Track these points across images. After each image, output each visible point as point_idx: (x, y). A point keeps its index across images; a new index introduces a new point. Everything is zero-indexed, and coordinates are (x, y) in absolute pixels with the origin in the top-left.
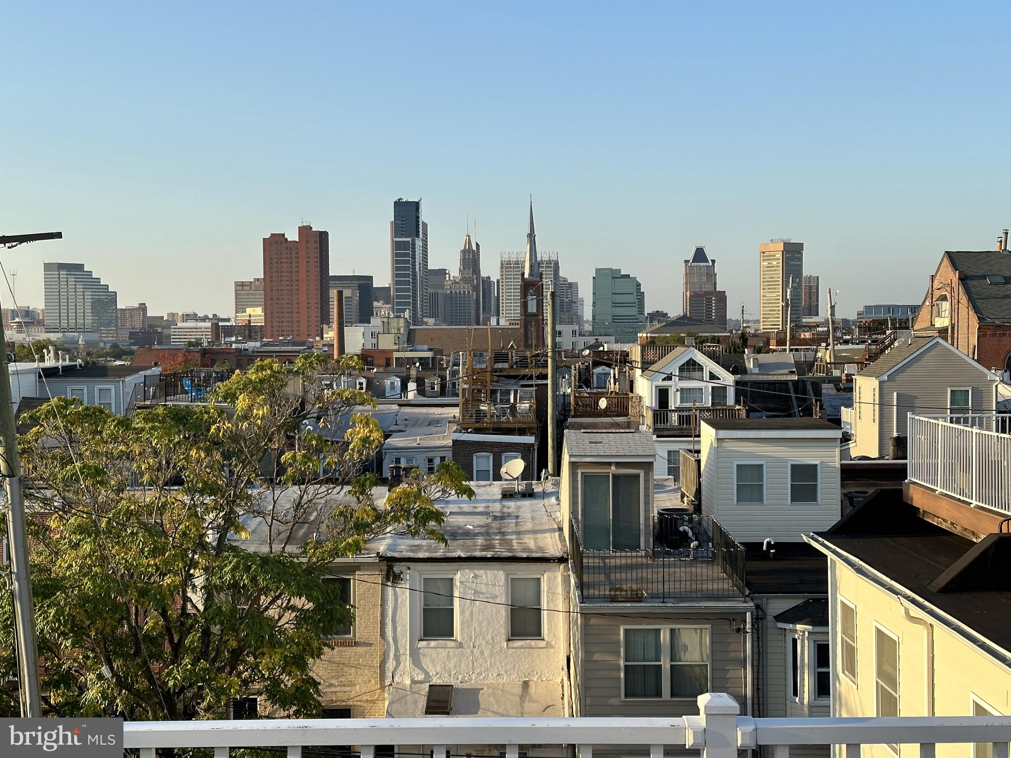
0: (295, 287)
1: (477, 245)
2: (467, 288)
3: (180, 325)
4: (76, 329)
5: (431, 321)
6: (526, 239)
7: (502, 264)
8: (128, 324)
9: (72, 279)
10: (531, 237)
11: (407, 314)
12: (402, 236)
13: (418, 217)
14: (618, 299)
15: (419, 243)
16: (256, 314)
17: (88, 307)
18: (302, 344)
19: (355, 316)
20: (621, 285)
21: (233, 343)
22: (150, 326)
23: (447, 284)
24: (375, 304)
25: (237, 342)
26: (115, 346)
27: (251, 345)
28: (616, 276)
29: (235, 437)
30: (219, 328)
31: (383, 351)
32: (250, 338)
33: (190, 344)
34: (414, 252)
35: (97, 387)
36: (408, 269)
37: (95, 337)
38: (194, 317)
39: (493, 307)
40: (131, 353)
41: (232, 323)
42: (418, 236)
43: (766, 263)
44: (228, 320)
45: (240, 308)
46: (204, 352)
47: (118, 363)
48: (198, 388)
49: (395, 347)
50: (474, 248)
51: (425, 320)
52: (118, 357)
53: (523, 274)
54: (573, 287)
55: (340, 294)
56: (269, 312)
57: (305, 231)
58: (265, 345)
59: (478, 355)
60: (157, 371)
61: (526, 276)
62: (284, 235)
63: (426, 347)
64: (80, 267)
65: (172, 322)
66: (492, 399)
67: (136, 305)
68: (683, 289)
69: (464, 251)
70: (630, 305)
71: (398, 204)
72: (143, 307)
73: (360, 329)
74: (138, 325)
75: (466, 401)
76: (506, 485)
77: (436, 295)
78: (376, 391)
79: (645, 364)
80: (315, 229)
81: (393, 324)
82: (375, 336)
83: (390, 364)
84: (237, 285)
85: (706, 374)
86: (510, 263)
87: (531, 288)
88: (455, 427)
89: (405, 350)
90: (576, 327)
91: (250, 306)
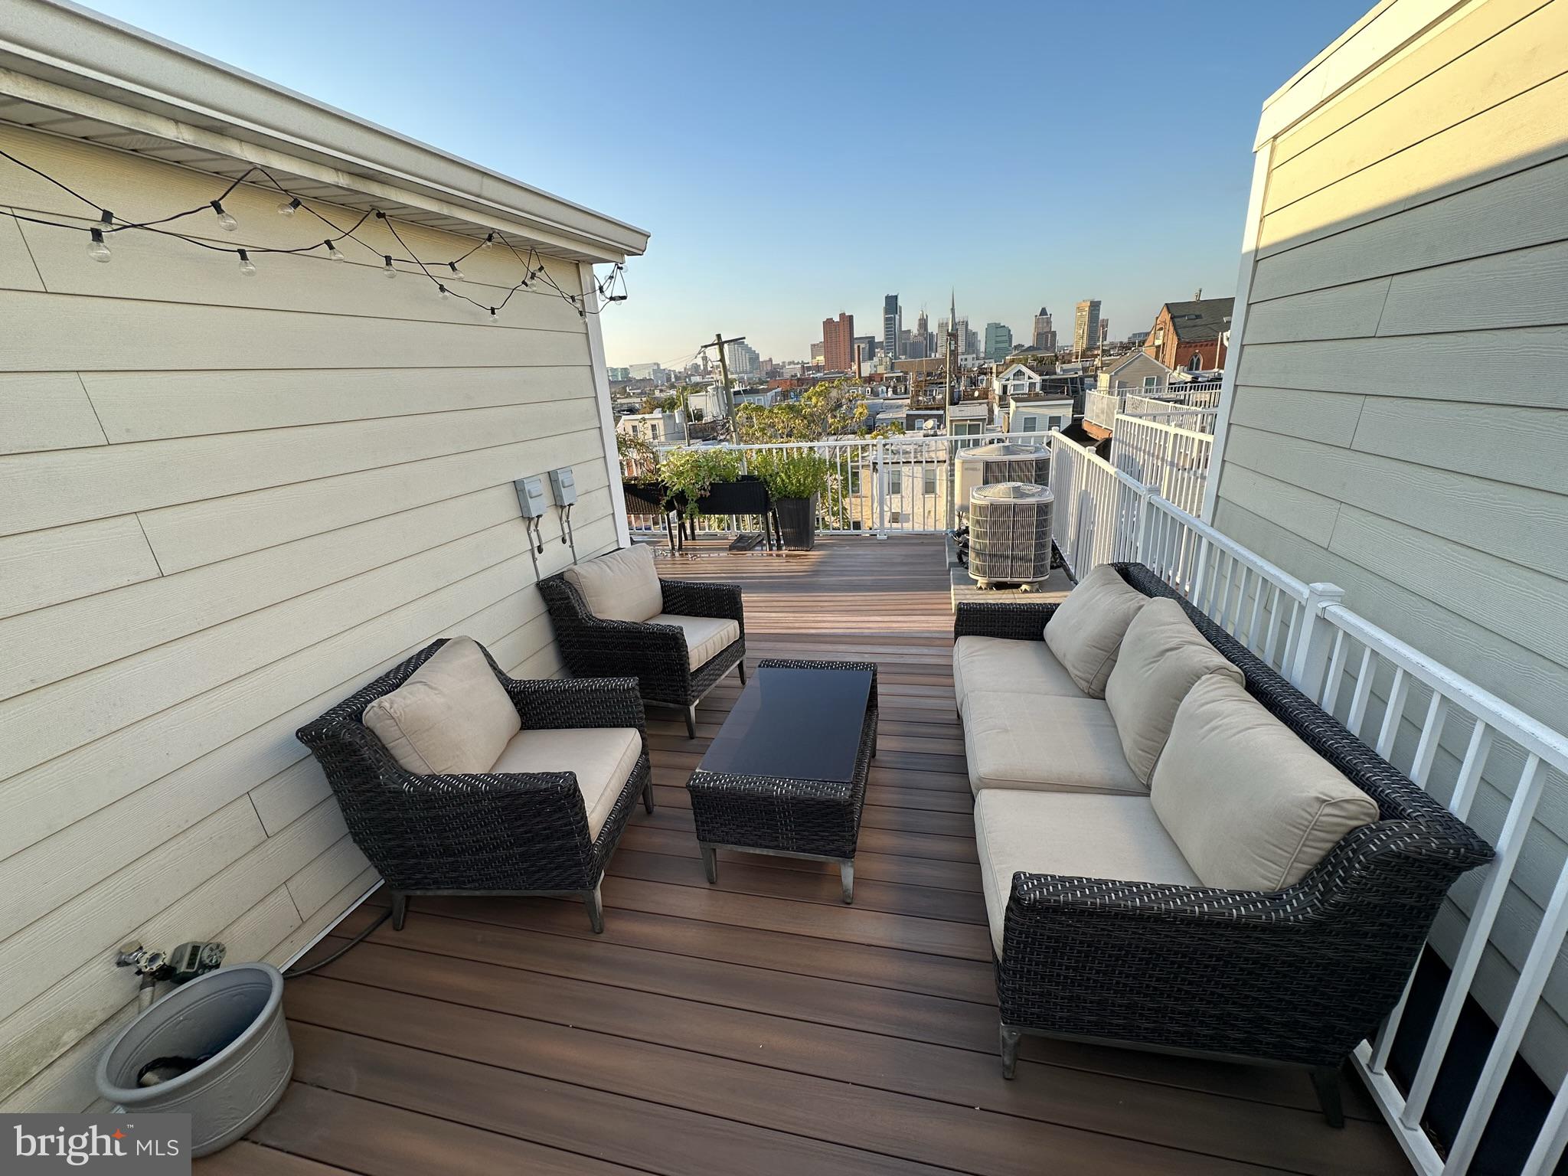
0: (838, 344)
2: (921, 339)
3: (787, 367)
4: (743, 372)
5: (903, 357)
6: (950, 311)
7: (938, 325)
8: (765, 369)
9: (740, 347)
10: (953, 310)
11: (890, 355)
12: (889, 314)
13: (897, 304)
14: (999, 339)
15: (897, 317)
16: (821, 359)
17: (748, 361)
18: (842, 373)
19: (867, 357)
20: (1000, 332)
21: (811, 374)
22: (775, 369)
23: (912, 337)
24: (876, 350)
25: (813, 374)
26: (760, 379)
27: (819, 375)
28: (998, 326)
29: (812, 415)
30: (805, 368)
31: (879, 374)
32: (818, 371)
33: (792, 376)
34: (895, 322)
35: (756, 398)
36: (891, 331)
37: (751, 375)
38: (793, 363)
39: (934, 347)
40: (767, 382)
41: (810, 365)
42: (897, 313)
43: (1079, 314)
44: (808, 363)
45: (813, 357)
46: (799, 379)
47: (762, 387)
48: (797, 396)
49: (885, 372)
51: (900, 356)
52: (762, 384)
53: (949, 329)
54: (975, 334)
55: (859, 346)
56: (826, 358)
57: (842, 316)
58: (826, 374)
59: (919, 373)
60: (779, 389)
61: (950, 331)
62: (832, 319)
63: (899, 371)
64: (742, 340)
65: (784, 366)
66: (925, 395)
67: (768, 359)
68: (1033, 331)
69: (920, 320)
70: (1003, 342)
71: (887, 298)
72: (771, 360)
73: (869, 363)
74: (769, 368)
75: (913, 396)
76: (925, 432)
77: (906, 344)
78: (875, 394)
79: (998, 374)
80: (847, 314)
81: (884, 360)
82: (875, 366)
83: (882, 380)
84: (812, 345)
85: (1026, 377)
86: (942, 324)
87: (953, 336)
88: (908, 408)
89: (889, 373)
90: (975, 356)
91: (818, 356)
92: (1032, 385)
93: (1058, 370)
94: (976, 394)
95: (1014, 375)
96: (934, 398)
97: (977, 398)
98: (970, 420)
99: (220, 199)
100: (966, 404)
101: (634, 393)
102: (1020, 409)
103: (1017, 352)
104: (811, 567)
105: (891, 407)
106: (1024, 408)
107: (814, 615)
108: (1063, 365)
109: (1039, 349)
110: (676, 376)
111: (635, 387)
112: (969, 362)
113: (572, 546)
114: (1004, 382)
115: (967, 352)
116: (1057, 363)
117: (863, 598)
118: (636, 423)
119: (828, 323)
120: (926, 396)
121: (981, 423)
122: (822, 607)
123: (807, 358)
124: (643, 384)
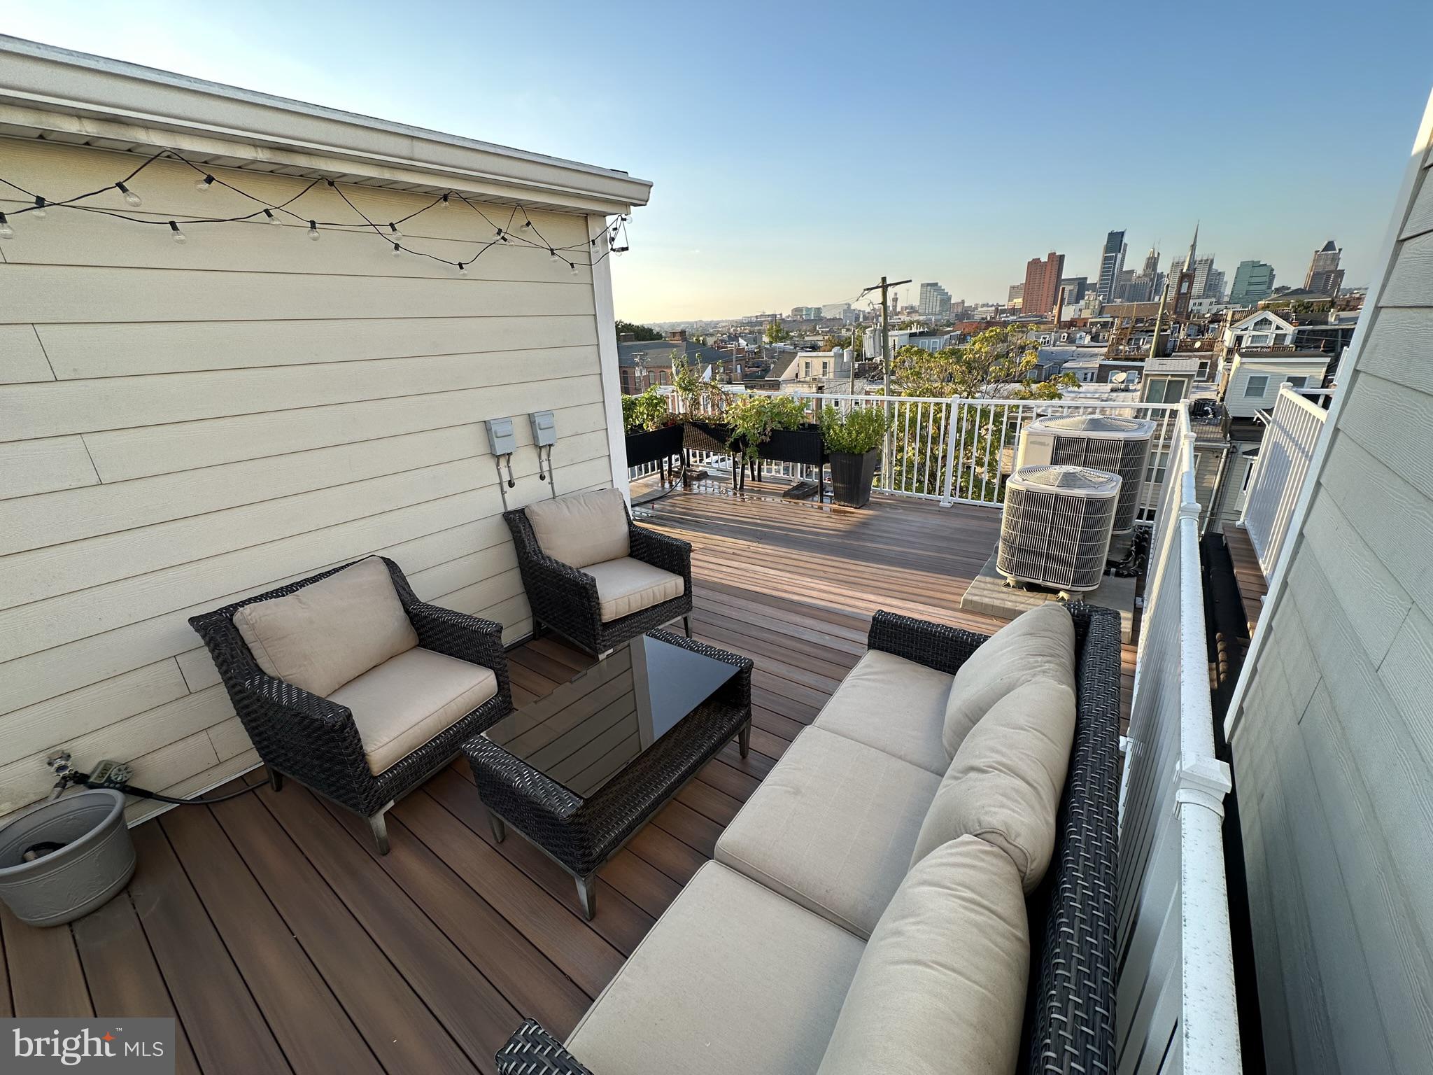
0: (1041, 287)
1: (1159, 254)
2: (1146, 280)
3: (979, 309)
4: (932, 314)
5: (1118, 300)
6: (1189, 248)
7: (1173, 264)
8: (955, 310)
9: (932, 290)
10: (1193, 247)
11: (1101, 298)
12: (1110, 253)
13: (1122, 241)
14: (1253, 280)
15: (1120, 256)
16: (1018, 302)
17: (938, 303)
18: (1040, 316)
19: (1073, 300)
20: (1258, 271)
21: (1004, 318)
22: (965, 311)
23: (1134, 278)
24: (1086, 292)
25: (1007, 317)
26: (948, 321)
27: (1013, 318)
28: (1256, 265)
30: (999, 311)
31: (1083, 318)
32: (1014, 315)
33: (983, 319)
34: (1115, 261)
35: (932, 341)
36: (1109, 271)
37: (940, 317)
38: (987, 305)
40: (954, 324)
41: (1006, 307)
42: (1120, 252)
44: (1004, 306)
45: (1011, 299)
46: (988, 322)
47: (945, 329)
49: (1091, 316)
50: (1156, 256)
51: (1115, 300)
52: (949, 326)
53: (1182, 270)
54: (1220, 274)
55: (1064, 289)
56: (1025, 300)
57: (1052, 255)
58: (1020, 317)
61: (1184, 271)
62: (1039, 259)
63: (1109, 316)
64: (936, 284)
65: (976, 308)
66: (1129, 343)
67: (960, 301)
68: (1308, 271)
69: (1149, 259)
70: (1262, 283)
71: (1111, 235)
72: (963, 302)
73: (1072, 308)
74: (960, 310)
75: (1112, 344)
76: (1114, 385)
77: (1125, 285)
78: (1071, 340)
79: (1233, 322)
80: (1057, 254)
81: (1092, 303)
82: (1080, 310)
83: (1085, 325)
84: (1011, 287)
85: (1274, 326)
86: (1178, 263)
87: (1187, 277)
88: (1103, 357)
89: (1095, 318)
90: (1214, 300)
91: (1017, 298)
92: (1280, 338)
93: (1332, 319)
94: (1198, 345)
95: (1256, 324)
96: (1139, 348)
97: (1198, 350)
98: (1172, 375)
99: (124, 181)
100: (1181, 356)
101: (822, 332)
102: (1246, 366)
103: (1276, 296)
104: (848, 526)
105: (1084, 355)
106: (1251, 365)
107: (810, 580)
108: (1341, 313)
109: (1310, 292)
110: (864, 316)
111: (824, 326)
112: (1204, 307)
113: (551, 483)
114: (1239, 332)
115: (1205, 296)
116: (1332, 310)
117: (873, 570)
118: (809, 360)
119: (1034, 265)
120: (1131, 345)
121: (1186, 380)
122: (824, 572)
123: (1004, 302)
124: (832, 323)
